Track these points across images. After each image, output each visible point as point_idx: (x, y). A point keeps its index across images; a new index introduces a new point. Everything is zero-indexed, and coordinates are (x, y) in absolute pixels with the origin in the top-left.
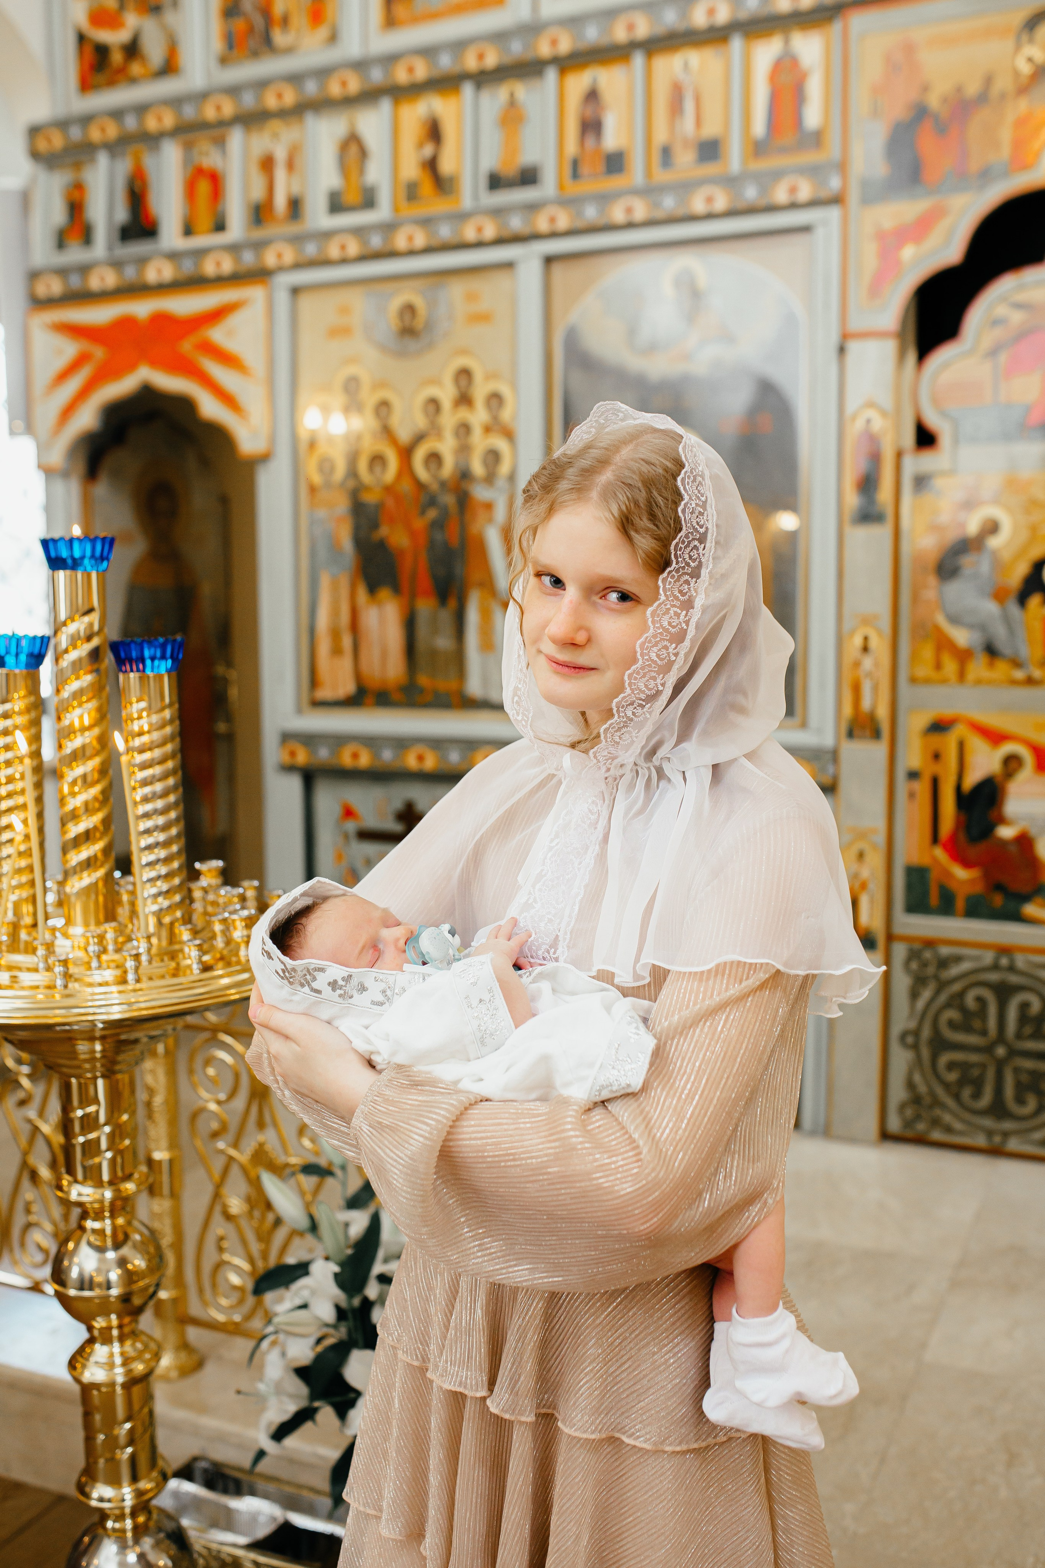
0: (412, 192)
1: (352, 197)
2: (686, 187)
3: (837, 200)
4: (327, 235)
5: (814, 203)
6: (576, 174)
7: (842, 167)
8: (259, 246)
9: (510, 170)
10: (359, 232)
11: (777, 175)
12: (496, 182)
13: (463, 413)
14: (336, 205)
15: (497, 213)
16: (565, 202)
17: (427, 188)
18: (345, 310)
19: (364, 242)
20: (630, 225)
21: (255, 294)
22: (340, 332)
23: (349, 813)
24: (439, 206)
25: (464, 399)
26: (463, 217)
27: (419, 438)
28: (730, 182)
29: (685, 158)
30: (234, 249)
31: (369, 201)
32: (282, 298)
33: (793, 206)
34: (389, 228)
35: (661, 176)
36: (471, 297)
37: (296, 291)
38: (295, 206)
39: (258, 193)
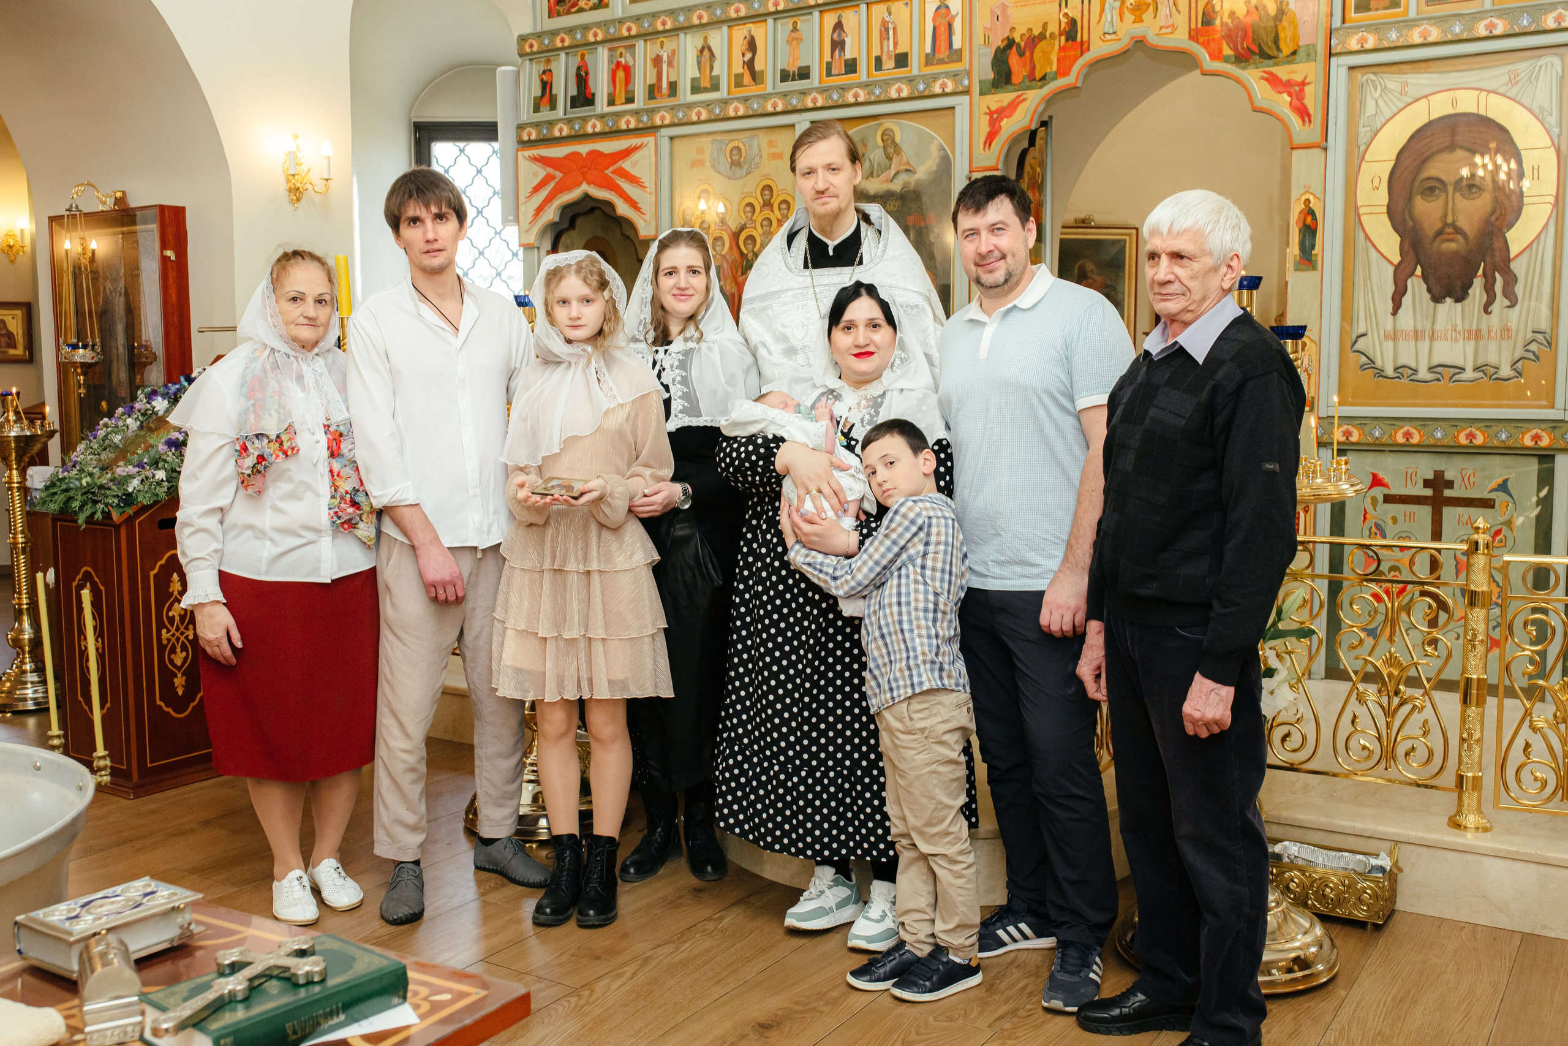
0: (738, 81)
1: (705, 83)
2: (888, 83)
3: (967, 92)
4: (690, 106)
5: (953, 94)
6: (829, 74)
7: (969, 74)
8: (651, 112)
9: (793, 68)
10: (708, 104)
11: (935, 78)
12: (785, 76)
13: (767, 212)
14: (696, 89)
15: (785, 95)
16: (822, 90)
17: (747, 79)
18: (701, 151)
19: (710, 112)
20: (857, 104)
21: (650, 140)
22: (695, 164)
24: (753, 90)
25: (768, 204)
26: (766, 97)
27: (743, 228)
28: (911, 80)
29: (889, 64)
30: (636, 113)
31: (715, 87)
32: (665, 143)
33: (944, 95)
34: (725, 102)
35: (878, 76)
36: (771, 144)
37: (671, 138)
38: (673, 87)
39: (652, 80)
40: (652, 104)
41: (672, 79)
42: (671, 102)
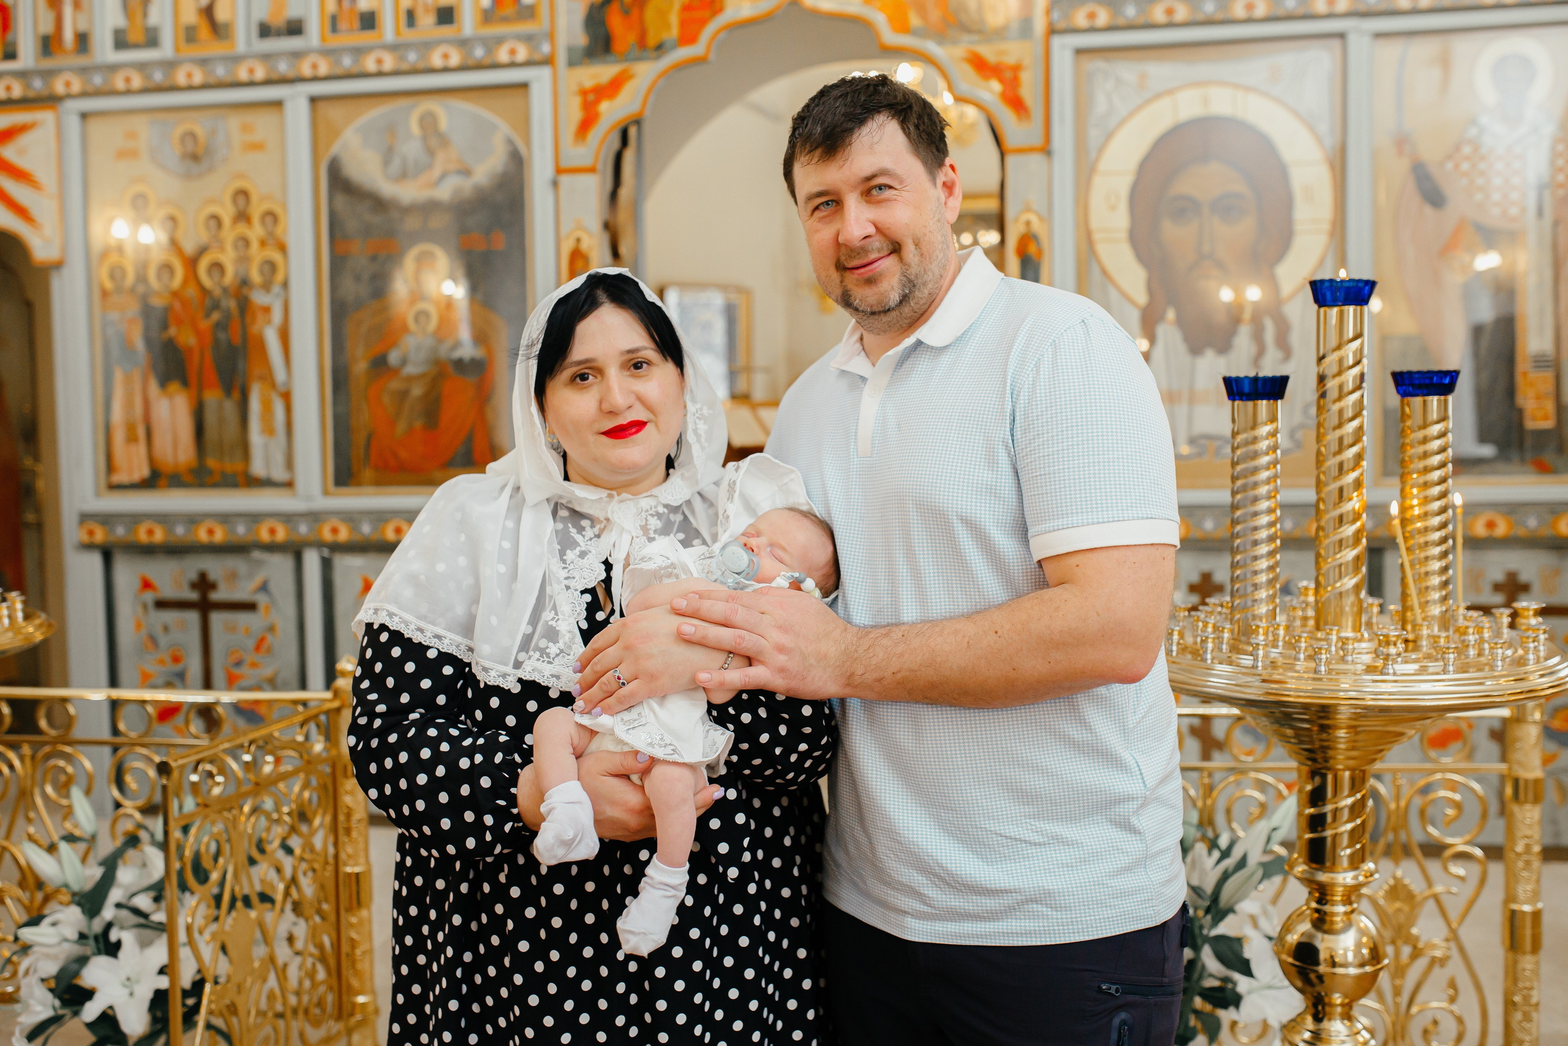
0: (190, 35)
1: (135, 36)
2: (427, 46)
3: (548, 61)
4: (113, 68)
5: (528, 63)
6: (334, 29)
7: (551, 36)
8: (48, 75)
9: (278, 22)
10: (142, 67)
11: (500, 40)
12: (265, 31)
13: (242, 228)
14: (121, 42)
15: (266, 57)
16: (326, 53)
17: (204, 32)
18: (131, 135)
19: (148, 77)
20: (380, 74)
21: (45, 117)
22: (126, 154)
23: (147, 585)
24: (215, 49)
25: (243, 216)
26: (237, 59)
27: (203, 250)
28: (463, 43)
29: (426, 20)
30: (23, 75)
31: (152, 40)
32: (73, 123)
33: (513, 65)
34: (170, 65)
35: (409, 35)
36: (246, 128)
37: (84, 116)
38: (83, 41)
39: (47, 26)
40: (48, 64)
41: (82, 27)
42: (81, 61)
